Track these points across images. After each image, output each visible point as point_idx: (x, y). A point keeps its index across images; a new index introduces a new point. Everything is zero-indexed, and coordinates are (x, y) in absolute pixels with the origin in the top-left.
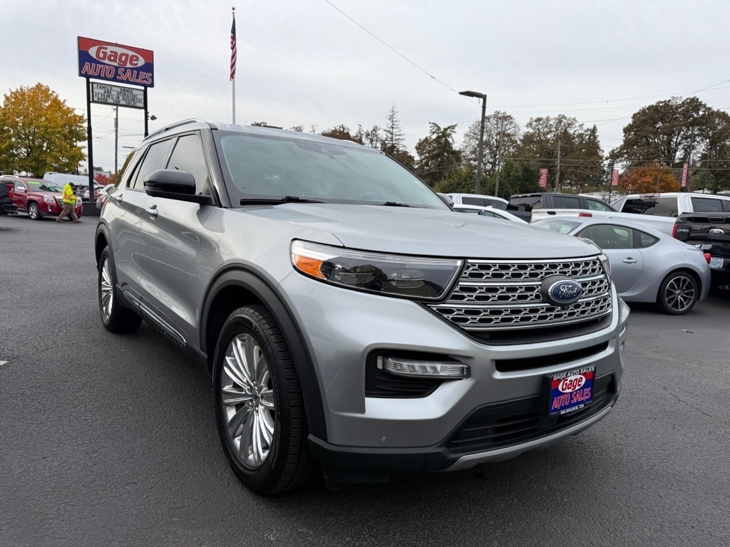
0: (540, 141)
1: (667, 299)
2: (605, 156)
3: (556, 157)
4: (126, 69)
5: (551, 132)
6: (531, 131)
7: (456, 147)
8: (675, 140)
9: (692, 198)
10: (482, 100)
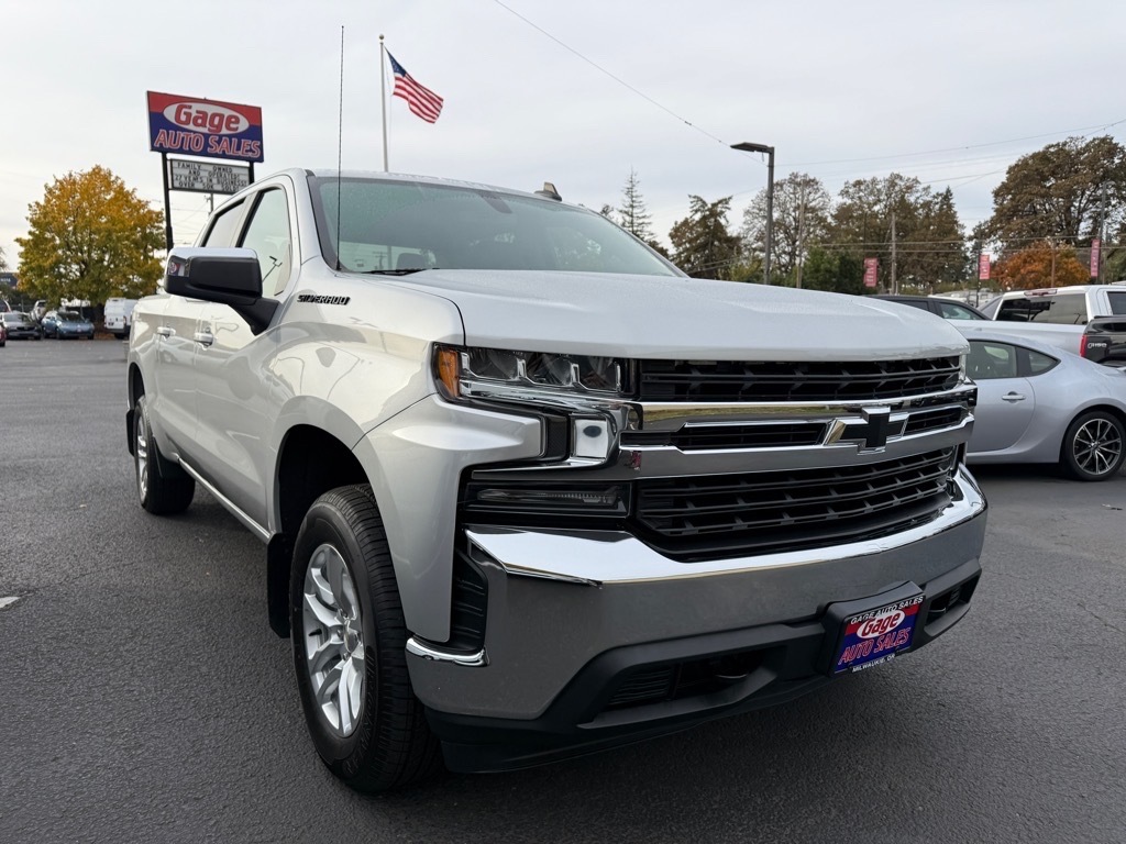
0: (863, 216)
1: (1076, 457)
2: (967, 235)
3: (890, 238)
4: (221, 137)
5: (879, 201)
6: (849, 202)
7: (732, 231)
8: (1077, 204)
9: (1109, 293)
10: (767, 155)
